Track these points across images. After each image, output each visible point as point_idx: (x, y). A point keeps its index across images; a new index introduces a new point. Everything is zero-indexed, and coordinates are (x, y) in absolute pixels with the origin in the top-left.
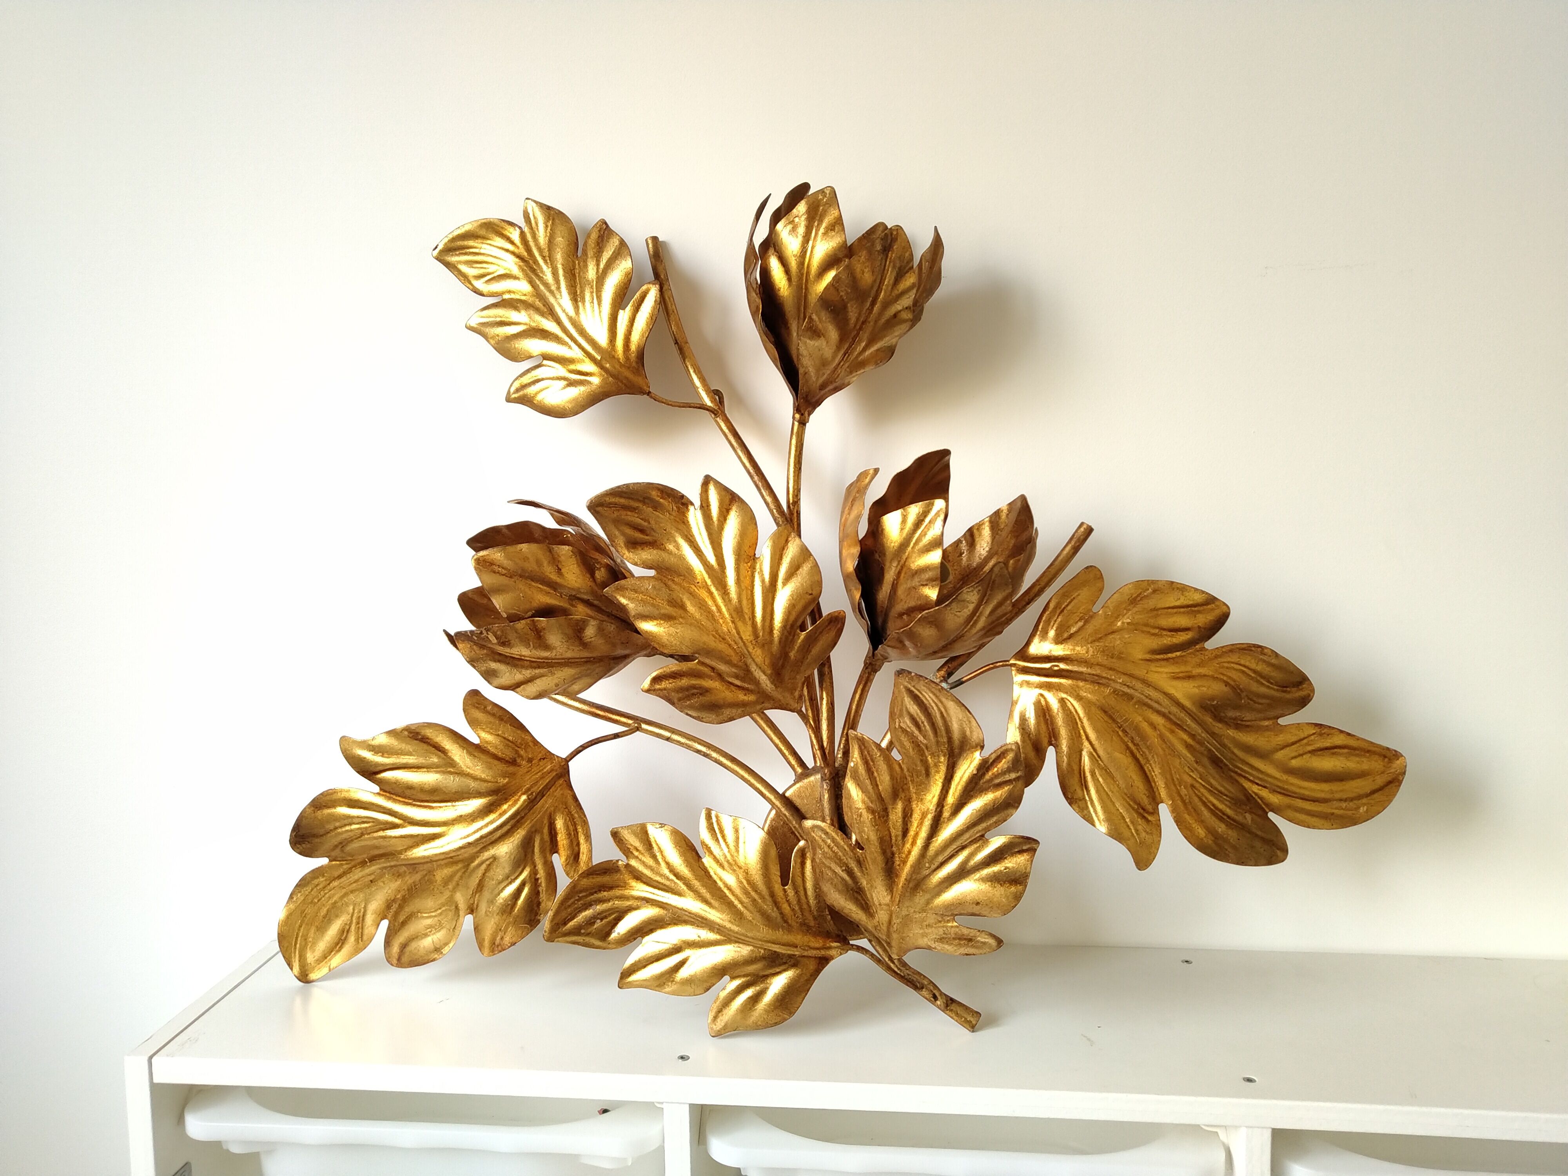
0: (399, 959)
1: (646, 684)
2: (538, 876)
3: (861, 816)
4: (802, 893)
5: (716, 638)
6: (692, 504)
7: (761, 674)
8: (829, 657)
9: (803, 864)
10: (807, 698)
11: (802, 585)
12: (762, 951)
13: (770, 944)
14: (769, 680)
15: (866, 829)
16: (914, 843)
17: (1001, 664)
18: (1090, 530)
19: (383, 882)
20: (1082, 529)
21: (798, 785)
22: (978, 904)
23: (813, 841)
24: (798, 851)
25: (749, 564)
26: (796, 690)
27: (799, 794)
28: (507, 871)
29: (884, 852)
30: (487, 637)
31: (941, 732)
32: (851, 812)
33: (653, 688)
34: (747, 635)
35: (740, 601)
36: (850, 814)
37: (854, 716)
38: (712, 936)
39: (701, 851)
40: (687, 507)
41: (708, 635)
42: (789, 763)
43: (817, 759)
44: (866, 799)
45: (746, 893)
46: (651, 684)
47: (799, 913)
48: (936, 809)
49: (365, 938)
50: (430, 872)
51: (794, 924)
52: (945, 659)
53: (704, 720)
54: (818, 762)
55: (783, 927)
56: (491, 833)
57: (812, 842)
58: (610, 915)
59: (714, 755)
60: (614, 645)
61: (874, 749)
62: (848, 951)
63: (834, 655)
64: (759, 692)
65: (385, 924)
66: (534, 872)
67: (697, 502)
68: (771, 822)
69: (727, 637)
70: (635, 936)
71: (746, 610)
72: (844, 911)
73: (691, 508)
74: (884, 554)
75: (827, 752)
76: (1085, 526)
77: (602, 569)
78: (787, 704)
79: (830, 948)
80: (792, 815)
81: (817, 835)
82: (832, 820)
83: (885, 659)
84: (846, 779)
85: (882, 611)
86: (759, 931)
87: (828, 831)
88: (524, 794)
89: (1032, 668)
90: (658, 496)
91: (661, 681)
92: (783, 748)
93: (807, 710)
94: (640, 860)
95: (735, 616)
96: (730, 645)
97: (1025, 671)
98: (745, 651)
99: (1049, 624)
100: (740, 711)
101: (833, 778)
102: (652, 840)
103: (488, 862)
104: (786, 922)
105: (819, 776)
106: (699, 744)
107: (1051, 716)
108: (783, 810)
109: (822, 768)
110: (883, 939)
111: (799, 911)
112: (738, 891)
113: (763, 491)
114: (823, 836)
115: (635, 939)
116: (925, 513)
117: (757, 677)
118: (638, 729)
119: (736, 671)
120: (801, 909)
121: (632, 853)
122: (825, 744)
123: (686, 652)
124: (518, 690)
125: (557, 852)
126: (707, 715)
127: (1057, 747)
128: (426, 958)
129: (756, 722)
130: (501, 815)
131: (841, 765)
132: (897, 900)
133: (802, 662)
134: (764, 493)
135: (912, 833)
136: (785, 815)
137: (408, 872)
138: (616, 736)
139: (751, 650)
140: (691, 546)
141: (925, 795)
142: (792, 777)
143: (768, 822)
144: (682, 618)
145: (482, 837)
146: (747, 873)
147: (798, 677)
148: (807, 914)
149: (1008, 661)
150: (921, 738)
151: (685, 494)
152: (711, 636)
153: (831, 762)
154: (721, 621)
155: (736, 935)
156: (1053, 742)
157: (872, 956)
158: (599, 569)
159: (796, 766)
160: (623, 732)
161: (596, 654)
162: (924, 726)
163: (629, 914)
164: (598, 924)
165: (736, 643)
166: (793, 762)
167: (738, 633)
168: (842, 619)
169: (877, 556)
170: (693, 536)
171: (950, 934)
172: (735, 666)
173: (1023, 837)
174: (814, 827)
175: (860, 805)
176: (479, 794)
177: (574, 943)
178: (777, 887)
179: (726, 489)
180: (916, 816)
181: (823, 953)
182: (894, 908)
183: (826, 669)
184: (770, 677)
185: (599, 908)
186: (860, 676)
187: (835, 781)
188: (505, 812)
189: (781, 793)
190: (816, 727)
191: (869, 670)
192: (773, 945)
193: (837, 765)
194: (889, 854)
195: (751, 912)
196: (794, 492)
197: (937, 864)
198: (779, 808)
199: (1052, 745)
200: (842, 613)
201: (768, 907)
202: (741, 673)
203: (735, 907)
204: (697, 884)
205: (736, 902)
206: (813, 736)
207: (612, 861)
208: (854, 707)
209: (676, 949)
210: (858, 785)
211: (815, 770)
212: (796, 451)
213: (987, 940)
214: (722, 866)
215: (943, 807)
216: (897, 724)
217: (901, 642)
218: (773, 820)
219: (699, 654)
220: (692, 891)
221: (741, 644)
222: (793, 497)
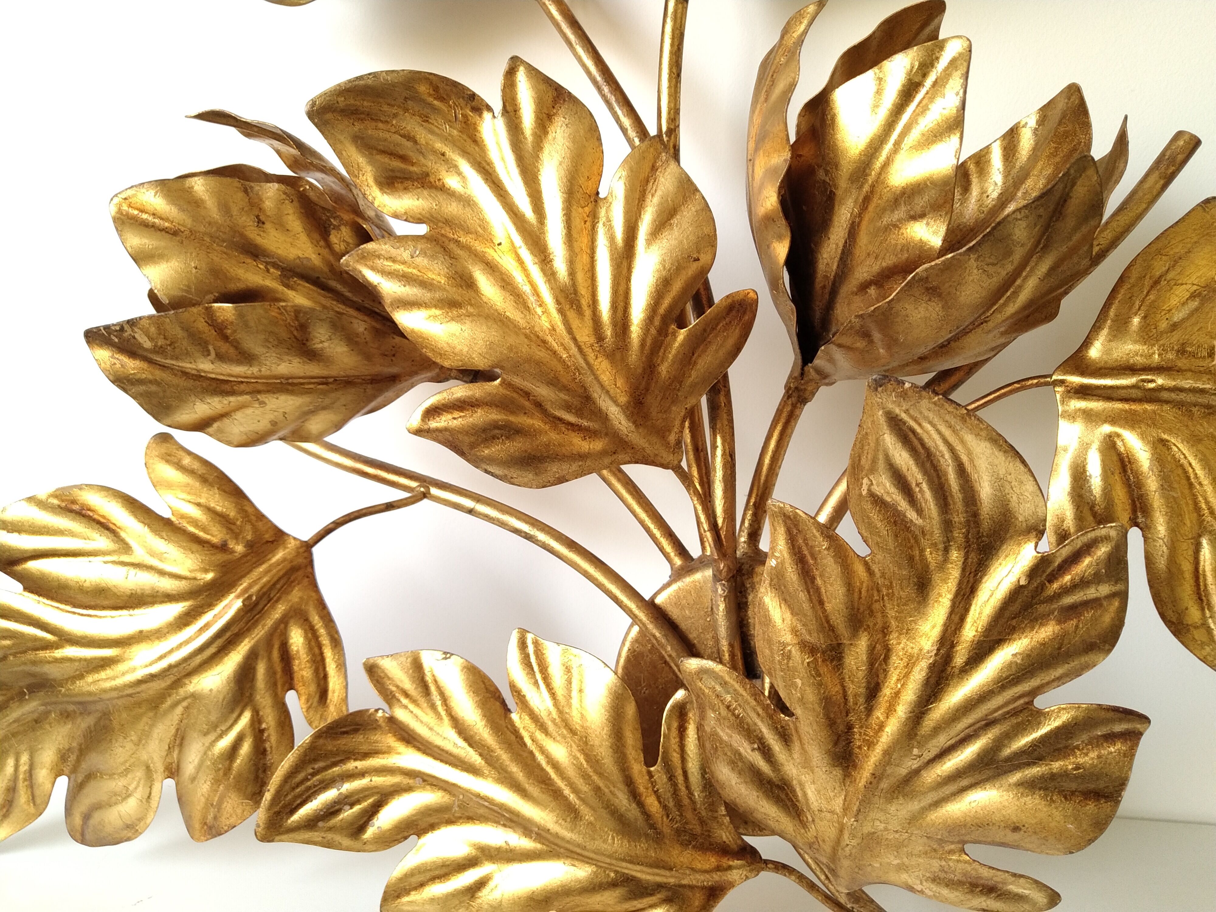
0: (83, 834)
1: (416, 421)
2: (264, 726)
3: (789, 658)
4: (680, 779)
5: (531, 340)
6: (489, 109)
7: (609, 403)
8: (726, 377)
9: (682, 731)
10: (690, 447)
11: (681, 242)
12: (612, 875)
13: (624, 864)
14: (624, 413)
15: (799, 682)
16: (890, 710)
17: (1035, 381)
18: (1196, 143)
19: (50, 724)
20: (1181, 143)
21: (675, 587)
22: (1016, 829)
23: (699, 695)
24: (673, 707)
25: (587, 209)
26: (670, 431)
27: (677, 600)
28: (213, 718)
29: (831, 723)
30: (134, 338)
31: (954, 504)
32: (771, 650)
33: (426, 427)
34: (585, 336)
35: (572, 273)
36: (767, 651)
37: (767, 476)
38: (526, 843)
39: (511, 702)
40: (480, 115)
41: (517, 334)
42: (662, 549)
43: (707, 544)
44: (799, 627)
45: (585, 777)
46: (423, 420)
47: (675, 813)
48: (938, 650)
49: (38, 801)
50: (105, 714)
51: (666, 830)
52: (931, 375)
53: (515, 480)
54: (708, 549)
55: (647, 835)
56: (185, 660)
57: (698, 697)
58: (365, 798)
59: (542, 536)
60: (368, 357)
61: (817, 534)
62: (759, 872)
63: (733, 371)
64: (606, 434)
65: (63, 782)
66: (257, 720)
67: (497, 105)
68: (632, 643)
69: (549, 339)
70: (406, 834)
71: (584, 291)
72: (754, 814)
73: (487, 115)
74: (837, 166)
75: (723, 534)
76: (1186, 137)
77: (343, 229)
78: (656, 455)
79: (730, 868)
80: (665, 636)
81: (706, 686)
82: (732, 655)
83: (824, 377)
84: (762, 590)
85: (824, 287)
86: (605, 841)
87: (727, 678)
88: (238, 597)
89: (1098, 387)
90: (430, 95)
91: (439, 414)
92: (652, 526)
93: (689, 466)
94: (412, 712)
95: (562, 300)
96: (555, 353)
97: (1083, 392)
98: (581, 361)
99: (1130, 308)
100: (575, 467)
101: (733, 576)
102: (429, 678)
103: (185, 704)
104: (652, 826)
105: (709, 573)
106: (519, 519)
107: (1137, 474)
108: (650, 626)
109: (715, 560)
110: (823, 864)
111: (674, 809)
112: (571, 772)
113: (617, 109)
114: (718, 688)
115: (406, 838)
116: (925, 67)
117: (604, 408)
118: (425, 495)
119: (567, 397)
120: (679, 805)
121: (399, 700)
122: (720, 521)
123: (480, 363)
124: (210, 430)
125: (291, 688)
126: (519, 473)
127: (1146, 529)
128: (117, 836)
129: (610, 485)
130: (202, 630)
131: (745, 554)
132: (855, 808)
133: (681, 383)
134: (619, 113)
135: (887, 691)
136: (654, 636)
137: (78, 712)
138: (389, 507)
139: (591, 361)
140: (486, 180)
141: (915, 622)
142: (664, 572)
143: (628, 645)
144: (471, 305)
145: (170, 667)
146: (586, 743)
147: (674, 408)
148: (689, 815)
149: (1050, 376)
150: (911, 515)
151: (477, 92)
152: (522, 337)
153: (729, 551)
154: (539, 310)
155: (568, 846)
156: (1140, 520)
157: (801, 878)
158: (337, 228)
159: (672, 555)
160: (406, 499)
161: (334, 371)
162: (921, 490)
163: (397, 797)
164: (348, 813)
165: (565, 349)
166: (668, 548)
167: (570, 330)
168: (751, 305)
169: (821, 174)
170: (489, 163)
171: (953, 872)
172: (564, 388)
173: (1116, 710)
174: (702, 672)
175: (788, 638)
176: (169, 598)
177: (308, 842)
178: (637, 768)
179: (547, 81)
180: (897, 662)
181: (717, 877)
182: (849, 821)
183: (722, 399)
184: (625, 409)
185: (347, 787)
186: (778, 410)
187: (736, 582)
188: (207, 626)
189: (647, 597)
190: (705, 494)
191: (794, 399)
192: (630, 866)
193: (739, 554)
194: (842, 728)
195: (593, 808)
196: (669, 113)
197: (934, 752)
198: (644, 624)
199: (1137, 525)
200: (752, 295)
201: (622, 800)
202: (576, 402)
203: (566, 798)
204: (504, 757)
205: (567, 791)
206: (699, 508)
207: (367, 710)
208: (767, 461)
209: (470, 860)
210: (785, 600)
211: (703, 562)
212: (672, 45)
213: (1027, 892)
214: (543, 728)
215: (953, 646)
216: (865, 488)
217: (866, 335)
218: (636, 641)
219: (502, 368)
220: (494, 768)
221: (574, 350)
222: (668, 123)
